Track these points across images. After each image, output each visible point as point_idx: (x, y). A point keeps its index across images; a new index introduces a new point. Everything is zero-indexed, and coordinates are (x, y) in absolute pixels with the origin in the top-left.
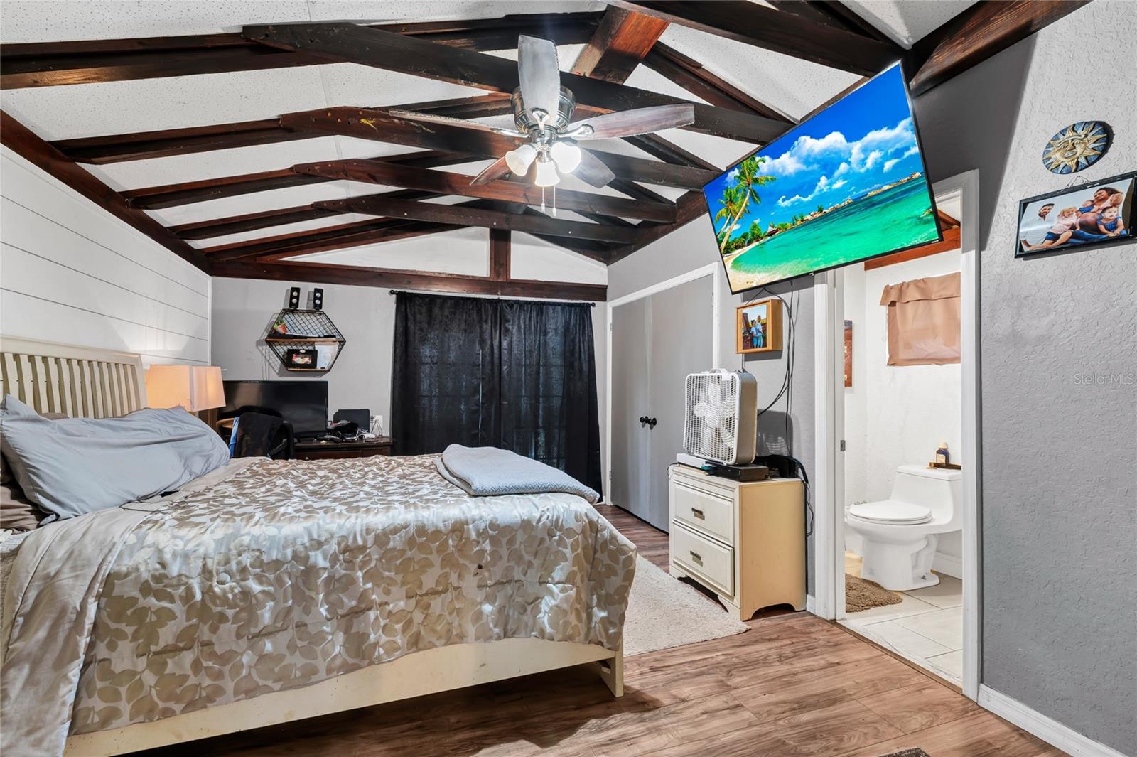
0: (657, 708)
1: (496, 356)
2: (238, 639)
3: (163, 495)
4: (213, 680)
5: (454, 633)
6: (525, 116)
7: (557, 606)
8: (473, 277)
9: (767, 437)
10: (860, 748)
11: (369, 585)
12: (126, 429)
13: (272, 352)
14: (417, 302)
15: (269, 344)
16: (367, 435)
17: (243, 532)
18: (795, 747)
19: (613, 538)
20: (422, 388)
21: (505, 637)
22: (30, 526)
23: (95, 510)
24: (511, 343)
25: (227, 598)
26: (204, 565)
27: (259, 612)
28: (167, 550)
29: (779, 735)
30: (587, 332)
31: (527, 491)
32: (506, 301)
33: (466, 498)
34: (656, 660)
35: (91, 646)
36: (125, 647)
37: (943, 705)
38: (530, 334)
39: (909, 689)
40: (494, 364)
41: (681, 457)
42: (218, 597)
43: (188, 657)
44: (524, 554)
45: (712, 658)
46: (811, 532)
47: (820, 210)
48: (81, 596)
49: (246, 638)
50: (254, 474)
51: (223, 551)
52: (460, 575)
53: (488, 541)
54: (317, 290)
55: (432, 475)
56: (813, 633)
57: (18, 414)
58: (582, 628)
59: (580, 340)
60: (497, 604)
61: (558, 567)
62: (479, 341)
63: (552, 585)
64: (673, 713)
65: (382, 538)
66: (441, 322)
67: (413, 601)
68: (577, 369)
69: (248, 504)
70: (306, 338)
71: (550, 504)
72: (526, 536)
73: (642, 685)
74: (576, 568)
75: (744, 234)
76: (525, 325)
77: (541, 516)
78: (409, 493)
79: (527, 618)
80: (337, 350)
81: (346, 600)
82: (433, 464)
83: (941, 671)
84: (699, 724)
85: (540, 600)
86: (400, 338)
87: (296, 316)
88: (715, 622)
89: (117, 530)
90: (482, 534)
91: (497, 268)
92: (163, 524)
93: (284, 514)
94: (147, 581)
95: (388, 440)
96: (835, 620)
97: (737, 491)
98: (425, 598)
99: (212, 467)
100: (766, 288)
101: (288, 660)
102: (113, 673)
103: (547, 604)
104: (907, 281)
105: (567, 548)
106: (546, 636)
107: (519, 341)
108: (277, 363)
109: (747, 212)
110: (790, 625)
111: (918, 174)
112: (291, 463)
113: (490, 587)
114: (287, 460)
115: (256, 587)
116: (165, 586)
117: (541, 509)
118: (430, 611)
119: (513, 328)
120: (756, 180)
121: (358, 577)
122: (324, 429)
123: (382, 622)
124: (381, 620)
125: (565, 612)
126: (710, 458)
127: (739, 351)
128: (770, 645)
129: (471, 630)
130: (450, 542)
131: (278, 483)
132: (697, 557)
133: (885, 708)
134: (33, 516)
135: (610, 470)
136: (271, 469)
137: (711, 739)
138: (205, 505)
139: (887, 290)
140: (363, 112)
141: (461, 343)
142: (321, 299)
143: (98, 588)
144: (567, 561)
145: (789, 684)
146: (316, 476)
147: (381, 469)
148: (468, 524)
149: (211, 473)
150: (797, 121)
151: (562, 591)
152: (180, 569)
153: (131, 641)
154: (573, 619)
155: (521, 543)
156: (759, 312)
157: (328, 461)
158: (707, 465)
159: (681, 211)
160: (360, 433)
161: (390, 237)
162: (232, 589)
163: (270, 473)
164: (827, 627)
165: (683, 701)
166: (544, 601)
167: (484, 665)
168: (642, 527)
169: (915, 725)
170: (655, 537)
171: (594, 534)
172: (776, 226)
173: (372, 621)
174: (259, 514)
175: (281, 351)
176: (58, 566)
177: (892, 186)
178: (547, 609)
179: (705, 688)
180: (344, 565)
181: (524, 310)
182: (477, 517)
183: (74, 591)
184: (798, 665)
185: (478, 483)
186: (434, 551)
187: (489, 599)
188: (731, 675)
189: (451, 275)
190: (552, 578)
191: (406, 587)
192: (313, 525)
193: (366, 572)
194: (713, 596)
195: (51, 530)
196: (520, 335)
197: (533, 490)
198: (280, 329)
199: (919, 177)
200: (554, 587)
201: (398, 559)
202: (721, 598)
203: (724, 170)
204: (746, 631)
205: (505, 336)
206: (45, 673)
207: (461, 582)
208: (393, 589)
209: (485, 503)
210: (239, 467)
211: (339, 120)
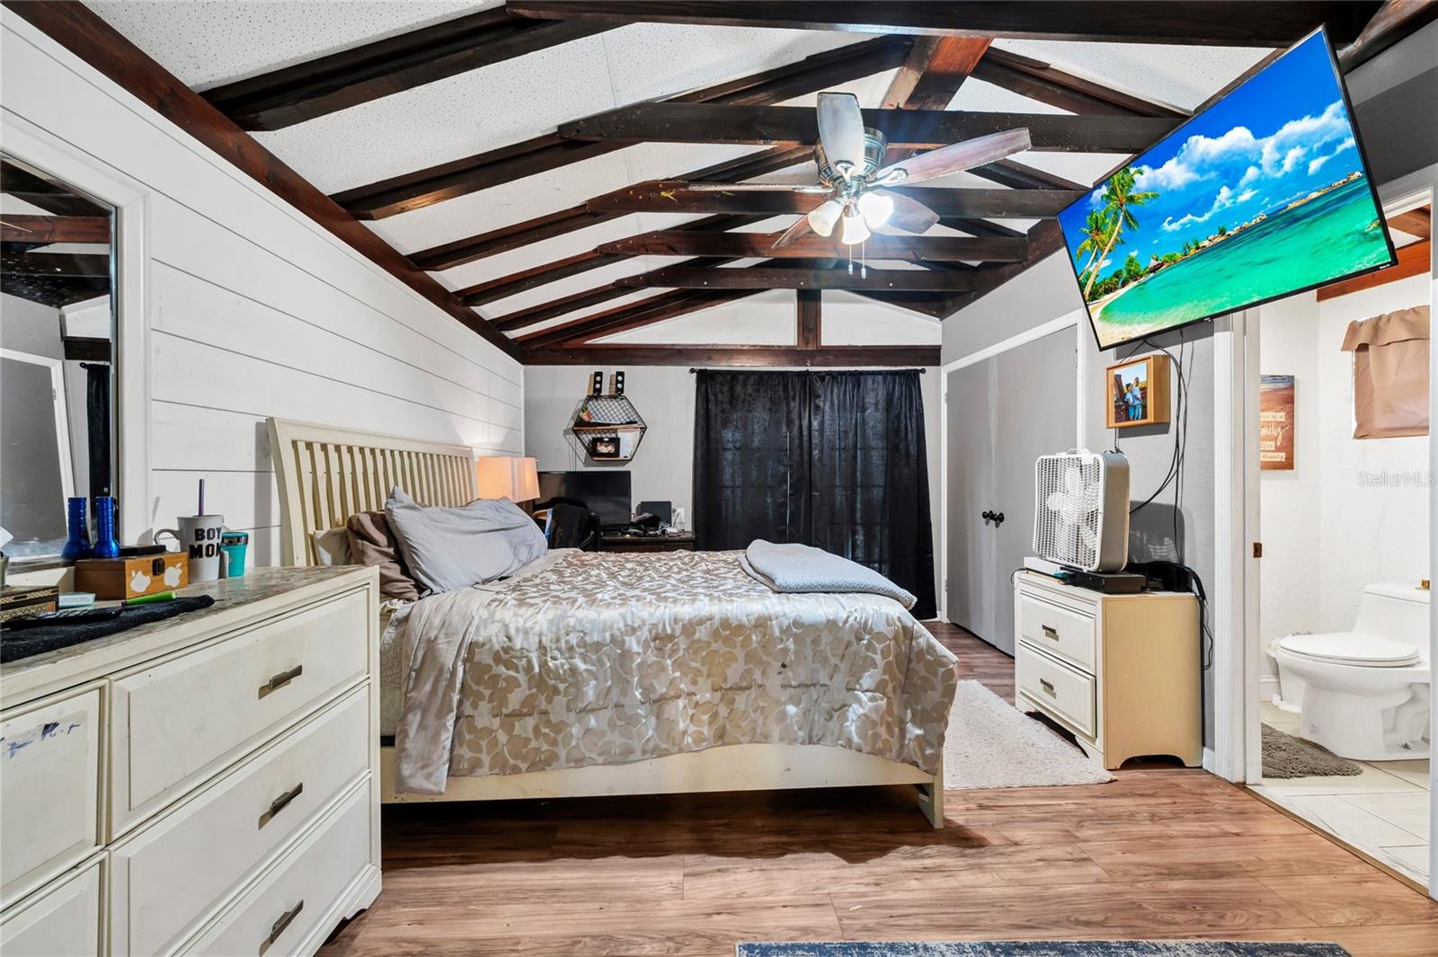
0: (983, 846)
1: (806, 438)
2: (568, 711)
3: (501, 579)
4: (550, 746)
5: (759, 731)
6: (829, 168)
7: (865, 715)
8: (778, 346)
9: (1149, 537)
10: (1247, 929)
11: (678, 674)
12: (469, 518)
13: (578, 441)
14: (718, 380)
15: (576, 432)
16: (669, 530)
17: (569, 614)
18: (1156, 913)
19: (931, 648)
20: (724, 478)
21: (809, 743)
22: (414, 598)
23: (456, 588)
24: (822, 424)
25: (559, 672)
26: (540, 641)
27: (584, 689)
28: (511, 625)
29: (1135, 898)
30: (914, 405)
31: (834, 589)
32: (816, 372)
33: (770, 594)
34: (987, 798)
35: (460, 703)
36: (484, 707)
37: (1391, 903)
38: (845, 411)
39: (1340, 878)
40: (804, 446)
41: (1029, 562)
42: (552, 672)
43: (530, 722)
44: (829, 656)
45: (1059, 805)
46: (1210, 665)
47: (1222, 232)
48: (453, 660)
49: (574, 711)
50: (570, 564)
51: (554, 630)
52: (763, 672)
53: (791, 639)
54: (619, 374)
55: (736, 571)
56: (1206, 795)
57: (402, 502)
58: (894, 742)
59: (906, 416)
60: (801, 706)
61: (867, 674)
62: (786, 422)
63: (859, 693)
64: (1001, 854)
65: (689, 628)
66: (744, 401)
67: (718, 694)
68: (903, 452)
69: (571, 590)
70: (609, 425)
71: (858, 605)
72: (831, 637)
73: (966, 820)
74: (886, 677)
75: (1117, 272)
76: (839, 400)
77: (848, 617)
78: (713, 587)
79: (833, 725)
80: (638, 437)
81: (657, 687)
82: (736, 560)
83: (1402, 865)
84: (1034, 870)
85: (846, 708)
86: (702, 422)
87: (600, 402)
88: (1069, 766)
89: (474, 606)
90: (786, 631)
91: (805, 335)
92: (507, 603)
93: (601, 601)
94: (498, 651)
95: (690, 535)
96: (1244, 783)
97: (1100, 604)
98: (730, 693)
99: (533, 557)
100: (1147, 341)
101: (609, 737)
102: (476, 728)
103: (855, 711)
104: (1387, 314)
105: (876, 654)
106: (853, 745)
107: (832, 420)
108: (583, 452)
109: (1120, 242)
110: (1174, 781)
111: (1358, 174)
112: (601, 555)
113: (794, 687)
114: (597, 551)
115: (582, 666)
116: (512, 657)
117: (848, 609)
118: (735, 707)
119: (824, 405)
120: (1131, 199)
121: (668, 665)
122: (627, 522)
123: (691, 712)
124: (689, 709)
125: (874, 723)
126: (1066, 563)
127: (1110, 425)
128: (1141, 801)
129: (775, 731)
130: (754, 637)
131: (592, 573)
132: (1049, 687)
133: (1297, 893)
134: (415, 590)
135: (946, 578)
136: (584, 561)
137: (1046, 887)
138: (535, 590)
139: (1354, 329)
140: (664, 185)
141: (766, 424)
142: (622, 382)
143: (463, 654)
144: (877, 668)
145: (1160, 846)
146: (625, 568)
147: (684, 564)
148: (771, 620)
149: (534, 562)
150: (1190, 112)
151: (872, 699)
152: (522, 643)
153: (488, 703)
154: (882, 731)
155: (826, 643)
156: (1136, 373)
157: (634, 554)
158: (1063, 572)
159: (1034, 245)
160: (663, 527)
161: (691, 309)
162: (562, 665)
163: (583, 564)
164: (1229, 790)
165: (1016, 844)
166: (851, 709)
167: (789, 770)
168: (986, 651)
169: (1338, 918)
170: (1002, 663)
171: (908, 642)
172: (1160, 258)
173: (681, 709)
174: (581, 599)
175: (586, 439)
176: (436, 632)
177: (1319, 194)
178: (855, 718)
179: (1045, 835)
180: (655, 652)
181: (837, 382)
182: (781, 614)
183: (448, 654)
184: (1176, 828)
185: (782, 579)
186: (738, 645)
187: (792, 700)
188: (1082, 826)
189: (754, 346)
190: (861, 686)
191: (712, 680)
192: (627, 612)
193: (675, 661)
194: (1069, 737)
195: (428, 602)
196: (833, 412)
197: (841, 589)
198: (585, 417)
199: (1360, 178)
200: (862, 695)
201: (704, 651)
202: (1079, 739)
203: (1091, 186)
204: (1109, 782)
205: (816, 414)
206: (431, 720)
207: (765, 680)
208: (700, 680)
209: (789, 600)
210: (556, 558)
211: (640, 197)
